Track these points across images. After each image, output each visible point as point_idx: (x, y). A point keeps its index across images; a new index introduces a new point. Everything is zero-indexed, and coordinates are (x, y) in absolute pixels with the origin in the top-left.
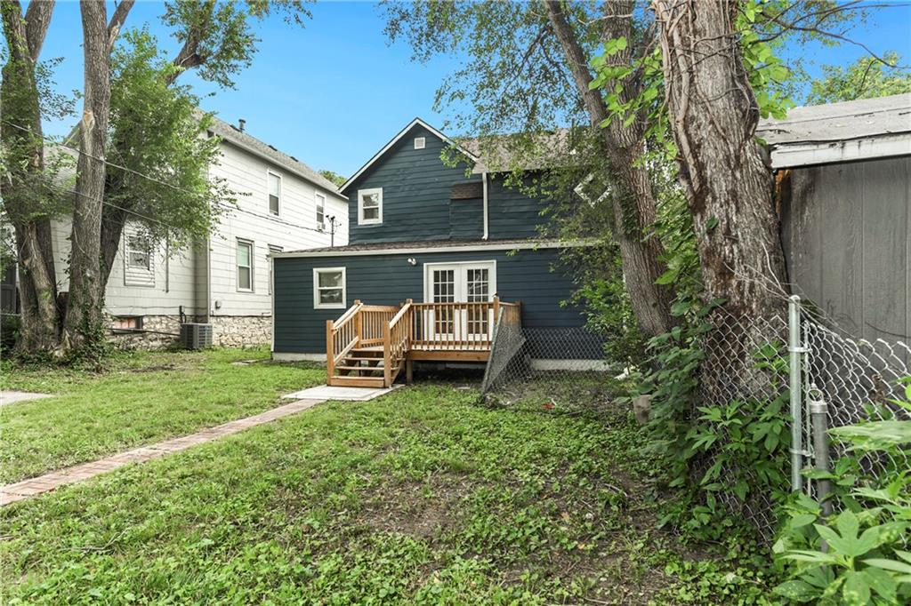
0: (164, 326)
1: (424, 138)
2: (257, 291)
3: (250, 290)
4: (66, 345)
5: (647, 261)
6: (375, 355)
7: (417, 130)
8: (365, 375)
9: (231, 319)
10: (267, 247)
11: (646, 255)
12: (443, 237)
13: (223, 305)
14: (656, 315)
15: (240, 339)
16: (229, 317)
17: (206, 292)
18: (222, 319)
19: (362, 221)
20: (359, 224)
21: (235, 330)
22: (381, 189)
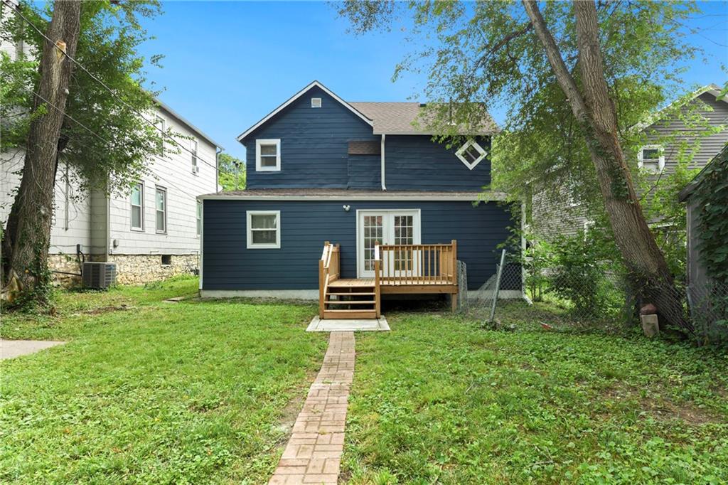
0: (63, 265)
1: (320, 99)
2: (147, 231)
3: (140, 229)
4: (12, 287)
5: (636, 217)
6: (351, 290)
7: (316, 91)
8: (351, 309)
9: (125, 258)
10: (154, 187)
11: (635, 212)
12: (340, 186)
13: (120, 243)
14: (647, 256)
15: (133, 278)
16: (125, 255)
17: (106, 231)
18: (119, 257)
19: (259, 168)
20: (257, 170)
21: (128, 269)
22: (279, 140)
